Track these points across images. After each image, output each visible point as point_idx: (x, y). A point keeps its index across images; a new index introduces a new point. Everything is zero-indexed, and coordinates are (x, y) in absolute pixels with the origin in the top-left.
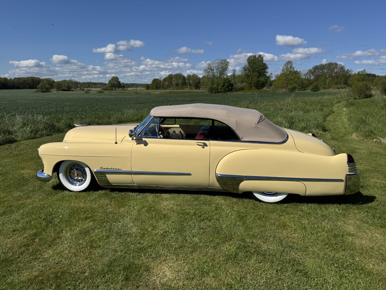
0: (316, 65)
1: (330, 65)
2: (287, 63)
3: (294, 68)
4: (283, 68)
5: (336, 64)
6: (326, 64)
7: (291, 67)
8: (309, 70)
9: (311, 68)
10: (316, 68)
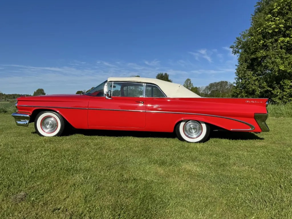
0: (211, 83)
1: (222, 82)
2: (187, 80)
3: (192, 84)
4: (184, 84)
5: (226, 82)
6: (219, 83)
7: (190, 83)
8: (206, 87)
9: (208, 85)
10: (212, 85)
